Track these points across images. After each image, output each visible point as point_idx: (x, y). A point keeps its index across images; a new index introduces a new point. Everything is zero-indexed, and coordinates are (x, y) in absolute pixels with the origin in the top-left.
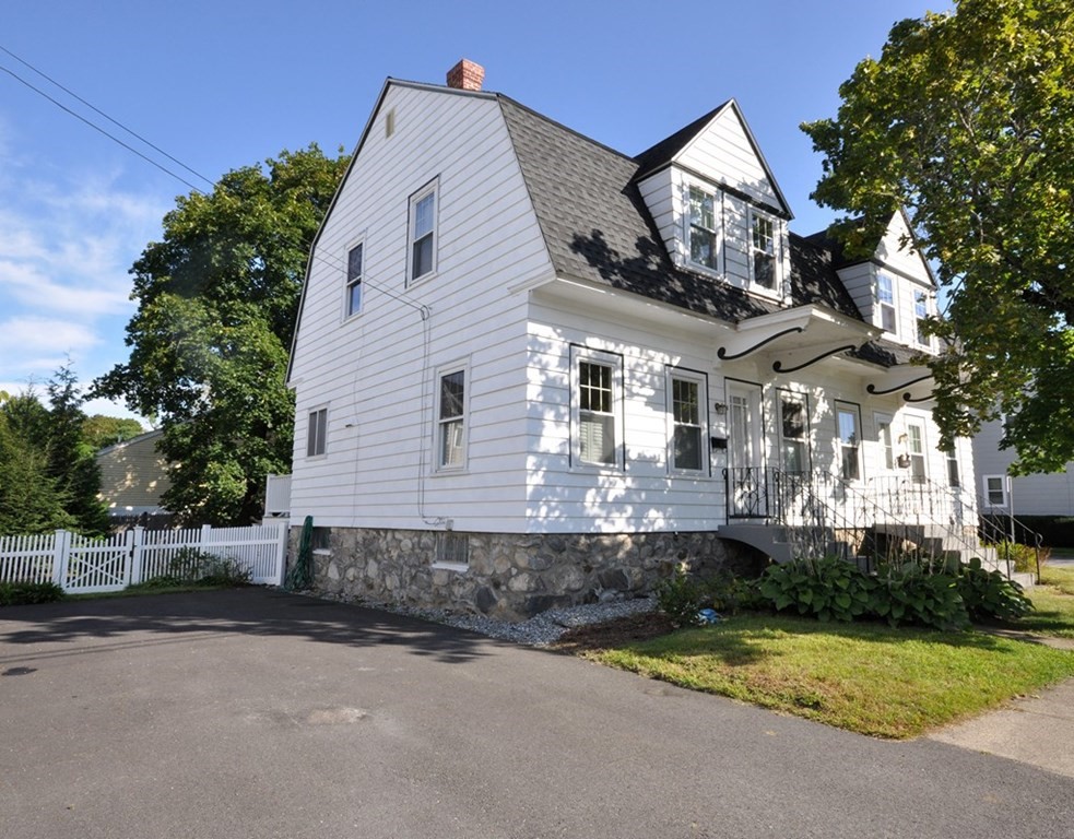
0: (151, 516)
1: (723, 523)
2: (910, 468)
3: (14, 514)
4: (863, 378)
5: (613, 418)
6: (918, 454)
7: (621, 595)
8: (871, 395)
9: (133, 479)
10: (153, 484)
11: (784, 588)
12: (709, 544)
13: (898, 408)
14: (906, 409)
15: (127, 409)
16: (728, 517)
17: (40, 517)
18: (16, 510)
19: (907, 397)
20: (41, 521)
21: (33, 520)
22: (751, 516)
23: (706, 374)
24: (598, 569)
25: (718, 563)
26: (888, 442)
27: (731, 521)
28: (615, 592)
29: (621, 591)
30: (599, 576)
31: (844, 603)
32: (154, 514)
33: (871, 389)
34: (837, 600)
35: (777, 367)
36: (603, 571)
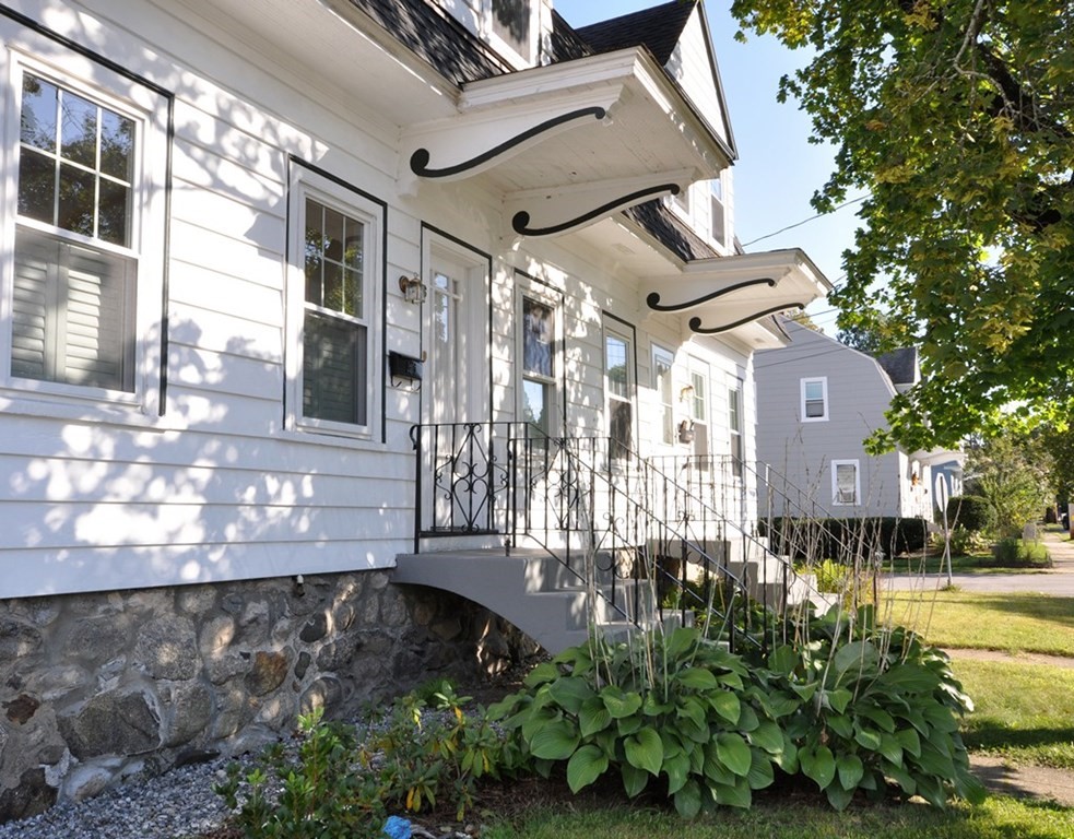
1: (407, 548)
2: (692, 443)
4: (642, 281)
5: (135, 262)
6: (699, 421)
7: (136, 768)
8: (653, 312)
11: (588, 729)
12: (375, 599)
13: (681, 344)
14: (692, 345)
16: (419, 534)
19: (695, 324)
22: (470, 531)
23: (384, 205)
24: (58, 702)
25: (393, 641)
26: (667, 398)
27: (425, 543)
28: (115, 761)
29: (133, 757)
30: (63, 725)
31: (735, 760)
33: (653, 301)
34: (721, 756)
35: (521, 223)
36: (77, 708)
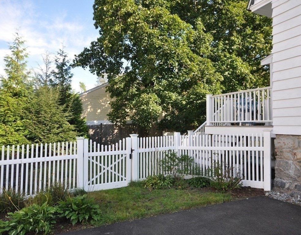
0: (104, 125)
3: (45, 124)
9: (91, 108)
10: (99, 111)
15: (90, 72)
17: (57, 126)
18: (45, 122)
20: (58, 128)
21: (54, 127)
32: (105, 124)
